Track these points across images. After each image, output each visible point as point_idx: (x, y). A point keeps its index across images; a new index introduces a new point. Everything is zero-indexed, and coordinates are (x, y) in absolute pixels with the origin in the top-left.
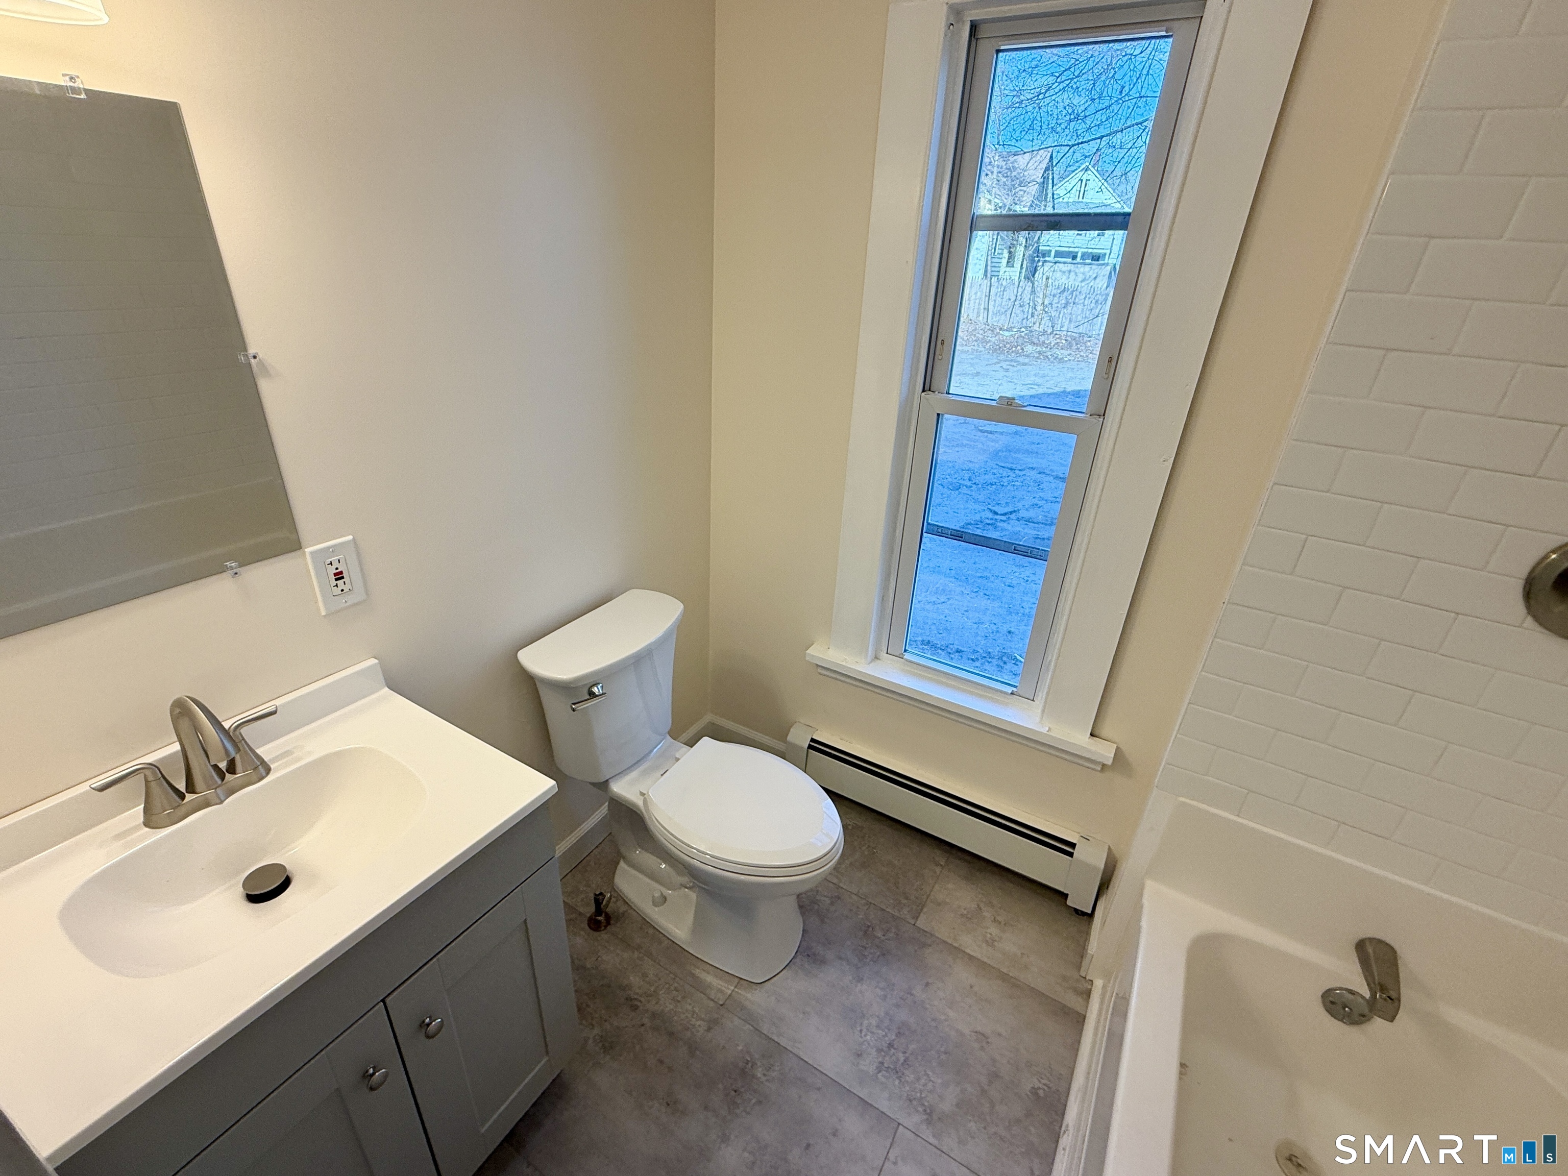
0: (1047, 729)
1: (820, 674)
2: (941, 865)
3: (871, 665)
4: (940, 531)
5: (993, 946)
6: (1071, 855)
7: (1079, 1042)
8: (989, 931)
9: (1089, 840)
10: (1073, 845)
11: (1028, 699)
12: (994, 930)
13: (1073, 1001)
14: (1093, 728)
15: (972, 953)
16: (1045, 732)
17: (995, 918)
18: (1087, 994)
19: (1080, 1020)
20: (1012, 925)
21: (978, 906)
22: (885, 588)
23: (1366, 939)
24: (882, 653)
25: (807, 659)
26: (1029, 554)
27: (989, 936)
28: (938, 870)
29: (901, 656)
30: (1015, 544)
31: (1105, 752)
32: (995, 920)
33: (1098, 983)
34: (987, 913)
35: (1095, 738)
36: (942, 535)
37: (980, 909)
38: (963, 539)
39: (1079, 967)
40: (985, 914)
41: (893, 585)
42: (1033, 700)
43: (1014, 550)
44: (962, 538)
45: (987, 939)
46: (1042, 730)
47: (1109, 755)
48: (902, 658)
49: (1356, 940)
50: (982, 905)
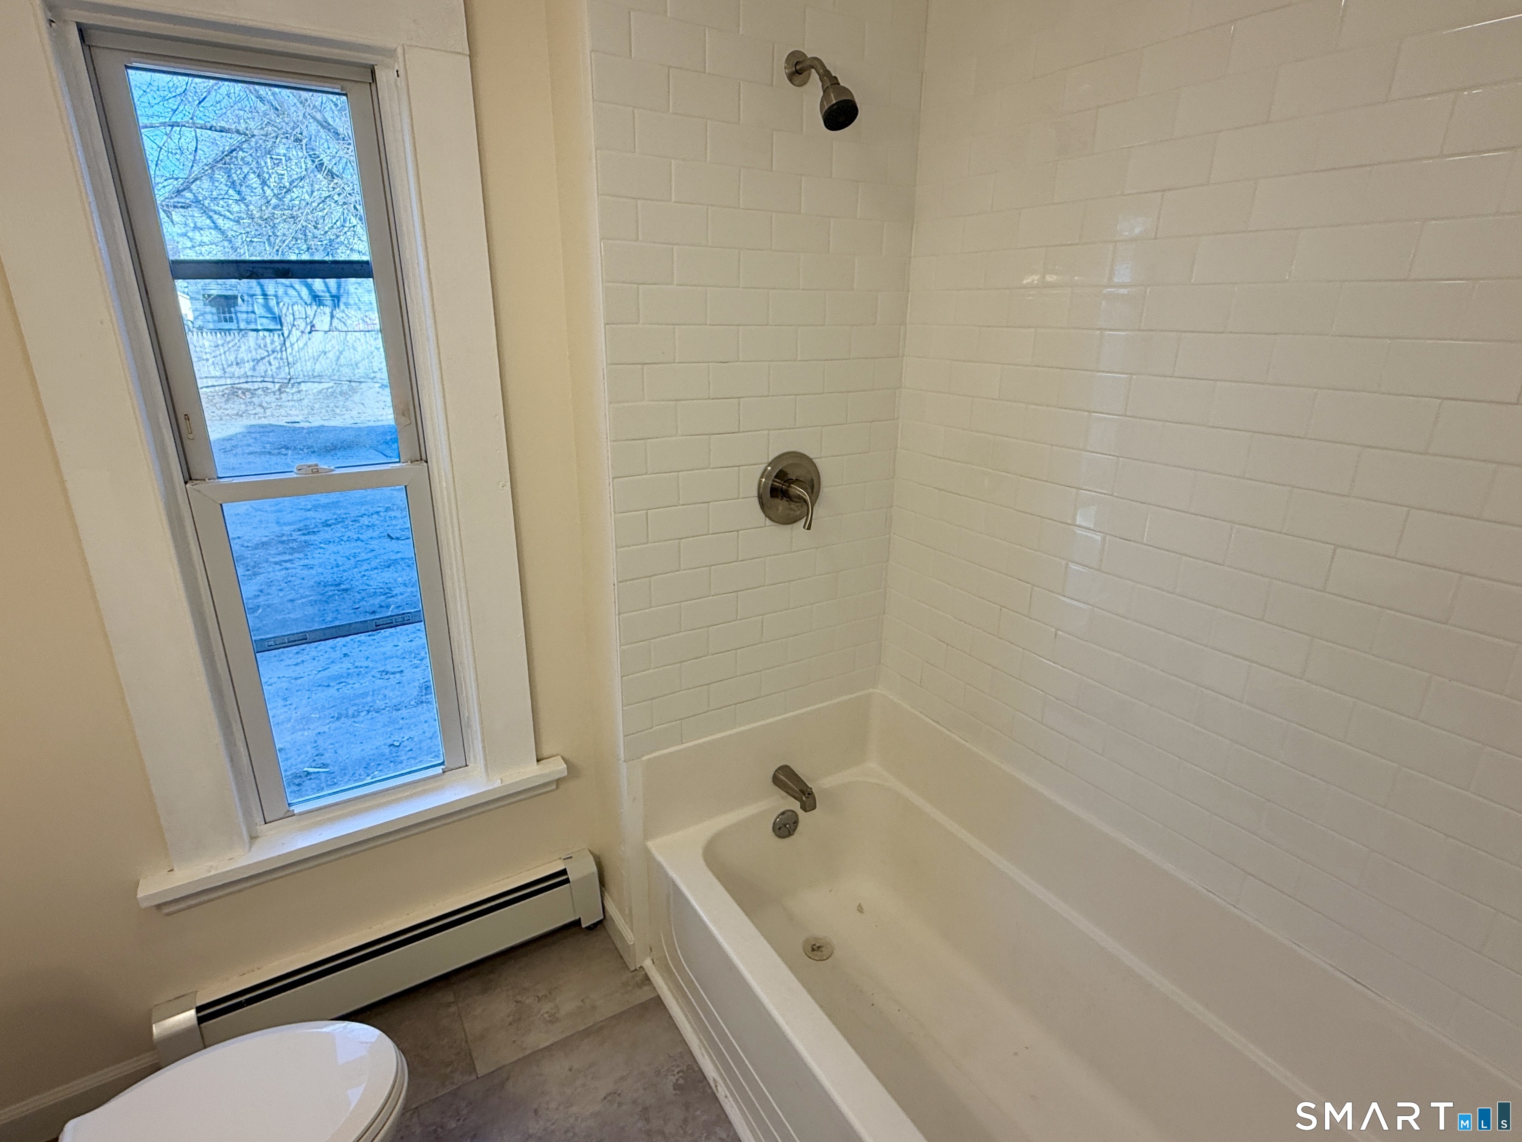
0: (500, 781)
1: (168, 915)
2: (453, 1002)
3: (252, 849)
4: (272, 643)
5: (557, 1020)
6: (567, 881)
7: (671, 1017)
8: (543, 1011)
9: (571, 857)
10: (564, 872)
11: (460, 768)
12: (547, 1007)
13: (643, 995)
14: (537, 755)
15: (547, 1044)
16: (500, 785)
17: (538, 997)
18: (647, 979)
19: (658, 1002)
20: (556, 988)
21: (517, 1002)
22: (230, 743)
23: (775, 774)
24: (258, 827)
25: (144, 905)
26: (395, 624)
27: (546, 1016)
28: (453, 1009)
29: (289, 814)
30: (374, 619)
31: (556, 767)
32: (539, 999)
33: (647, 963)
34: (529, 1000)
35: (542, 762)
36: (276, 646)
37: (520, 1002)
38: (308, 641)
39: (625, 966)
40: (527, 1001)
41: (239, 735)
42: (467, 766)
43: (376, 626)
44: (306, 639)
45: (548, 1019)
46: (496, 786)
47: (561, 767)
48: (294, 815)
49: (770, 780)
50: (519, 998)
